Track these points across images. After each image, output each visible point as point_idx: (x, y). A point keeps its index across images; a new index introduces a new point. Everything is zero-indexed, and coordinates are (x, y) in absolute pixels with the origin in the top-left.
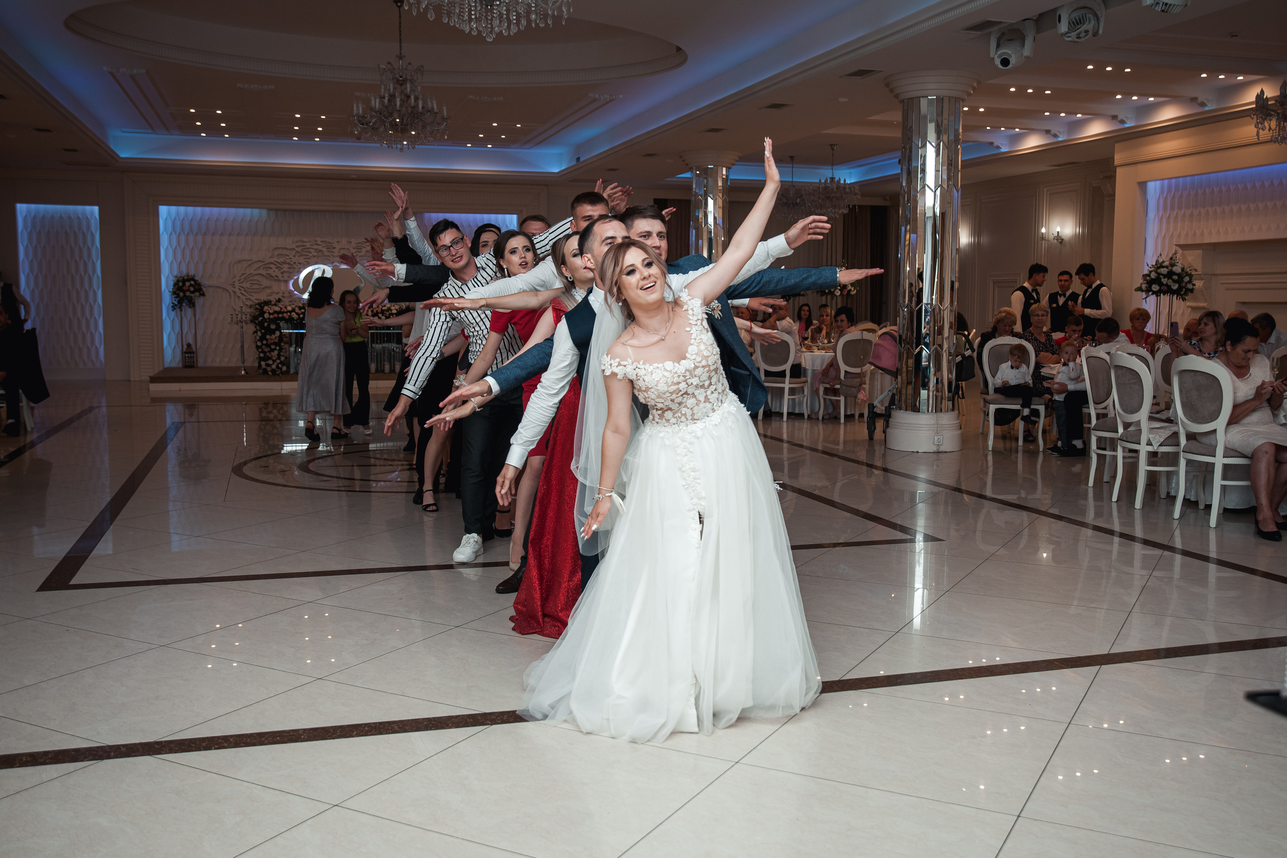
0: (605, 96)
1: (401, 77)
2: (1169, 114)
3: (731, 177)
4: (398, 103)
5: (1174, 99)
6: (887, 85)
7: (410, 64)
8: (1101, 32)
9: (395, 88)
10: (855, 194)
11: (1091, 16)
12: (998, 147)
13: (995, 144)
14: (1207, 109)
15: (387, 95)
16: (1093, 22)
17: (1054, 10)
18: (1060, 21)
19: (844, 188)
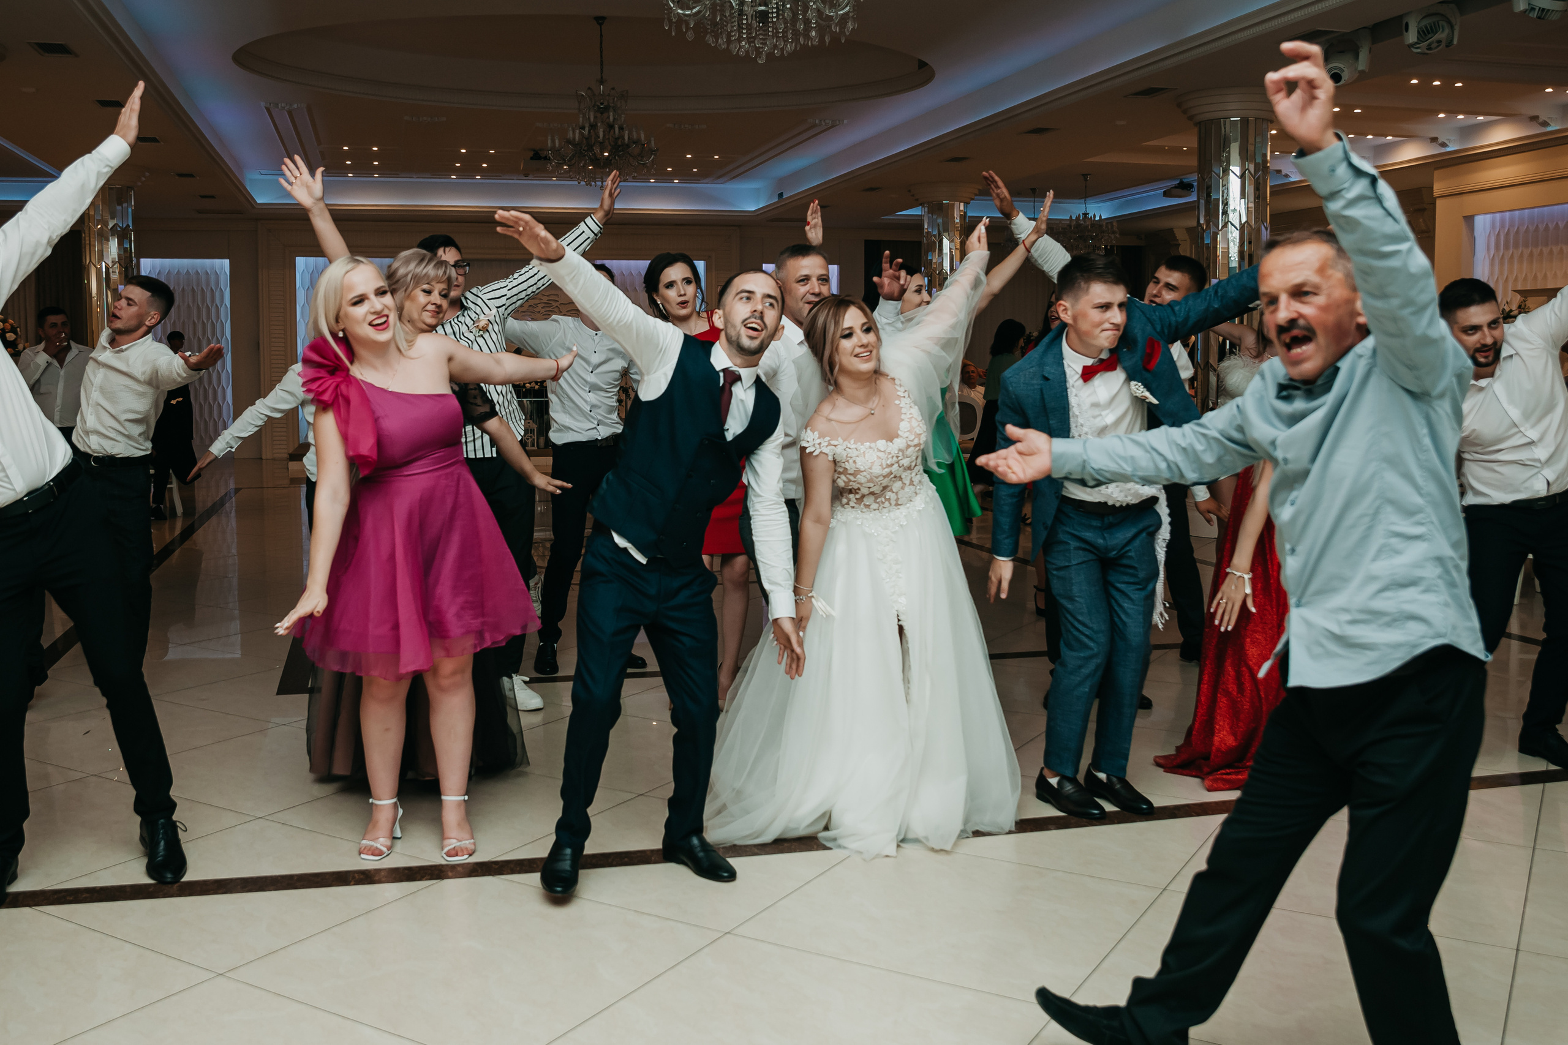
0: (827, 121)
1: (602, 104)
2: (1502, 134)
3: (969, 214)
4: (601, 135)
5: (1509, 116)
6: (1179, 105)
7: (613, 89)
8: (1455, 42)
9: (595, 117)
10: (1114, 233)
11: (1445, 24)
12: (1287, 176)
13: (1284, 172)
14: (1549, 129)
15: (587, 125)
16: (1447, 31)
17: (1400, 18)
18: (1407, 30)
19: (1101, 226)
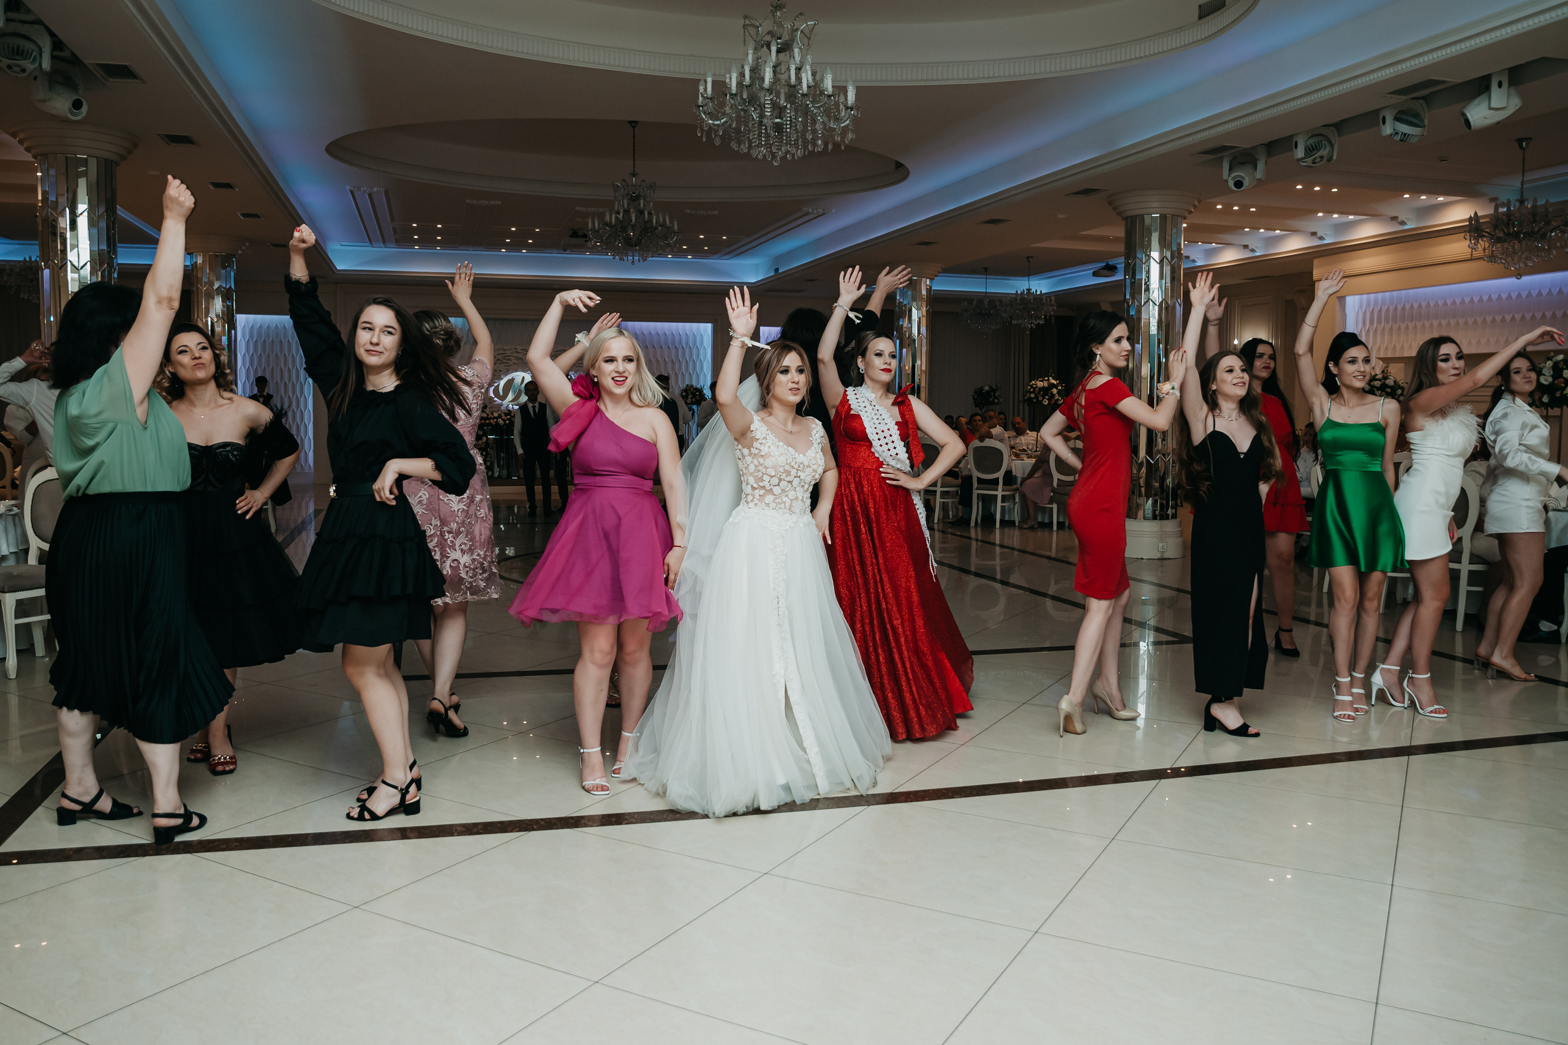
0: (819, 210)
1: (634, 193)
2: (1368, 231)
3: (933, 288)
4: (634, 219)
5: (1375, 216)
6: (1110, 203)
7: (644, 181)
8: (1335, 157)
9: (628, 204)
10: (1052, 305)
11: (1326, 142)
12: (1194, 261)
13: (1191, 258)
14: (1406, 227)
15: (622, 211)
16: (1328, 149)
17: (1291, 137)
18: (1296, 147)
19: (1041, 300)
